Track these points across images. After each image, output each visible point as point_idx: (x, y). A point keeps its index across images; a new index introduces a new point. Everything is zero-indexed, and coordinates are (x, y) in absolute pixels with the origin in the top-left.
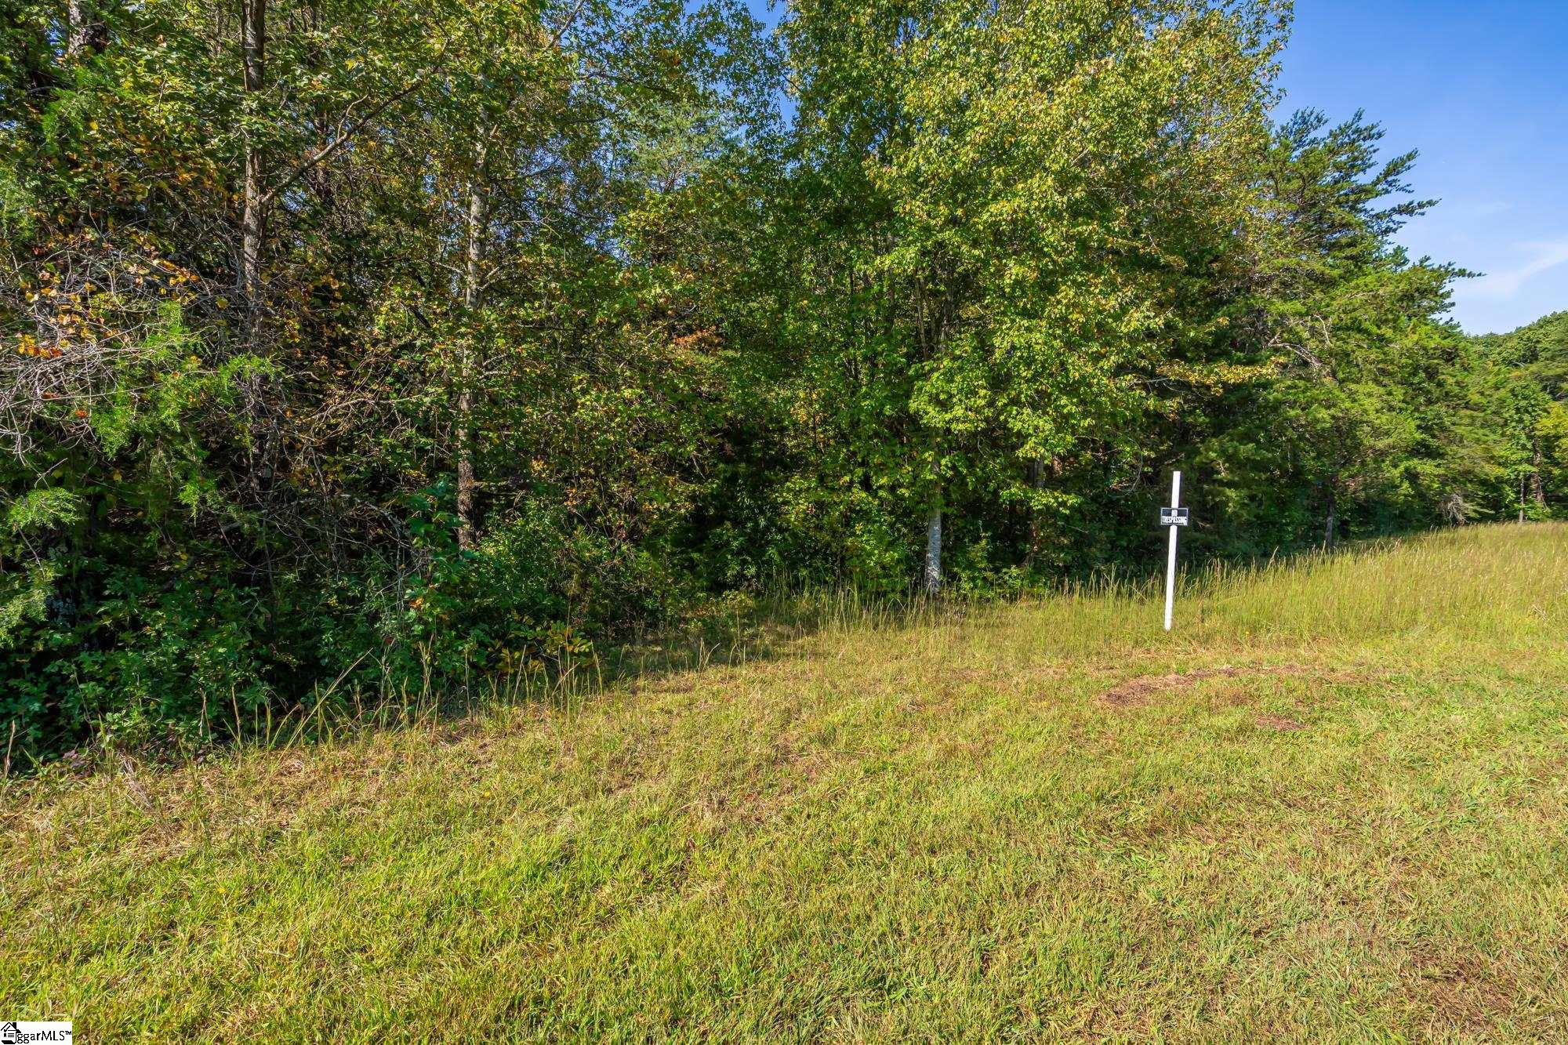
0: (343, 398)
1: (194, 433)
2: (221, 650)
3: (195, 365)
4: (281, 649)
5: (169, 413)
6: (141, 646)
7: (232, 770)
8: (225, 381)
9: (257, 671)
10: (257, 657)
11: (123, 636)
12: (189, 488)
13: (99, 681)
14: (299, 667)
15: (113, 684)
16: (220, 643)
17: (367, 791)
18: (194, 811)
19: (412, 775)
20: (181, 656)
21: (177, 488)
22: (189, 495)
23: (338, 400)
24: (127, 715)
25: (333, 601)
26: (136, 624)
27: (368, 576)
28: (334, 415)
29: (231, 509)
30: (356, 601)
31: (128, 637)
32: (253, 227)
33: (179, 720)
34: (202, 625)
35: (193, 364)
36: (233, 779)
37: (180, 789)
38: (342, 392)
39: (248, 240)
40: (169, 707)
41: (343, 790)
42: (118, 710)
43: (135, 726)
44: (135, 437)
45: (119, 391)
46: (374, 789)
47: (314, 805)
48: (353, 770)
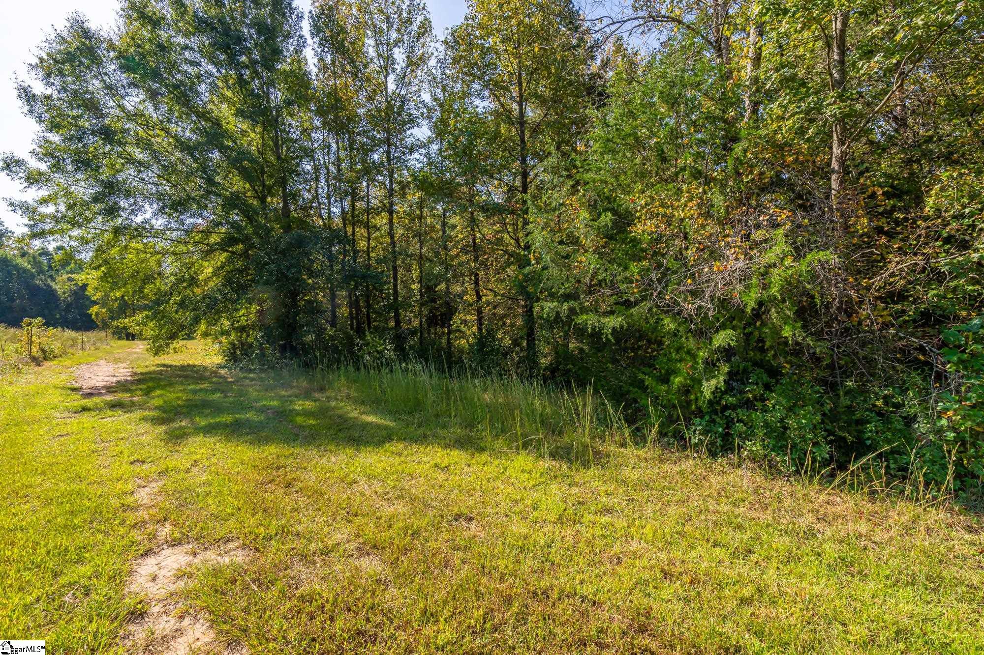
0: (898, 263)
1: (790, 298)
2: (804, 421)
3: (790, 261)
4: (841, 428)
5: (774, 290)
6: (765, 411)
7: (800, 490)
8: (804, 268)
9: (825, 438)
10: (826, 430)
11: (757, 404)
12: (787, 328)
13: (745, 425)
14: (852, 442)
15: (751, 427)
16: (805, 417)
17: (880, 535)
18: (775, 504)
19: (921, 541)
20: (782, 420)
21: (781, 328)
22: (787, 332)
23: (896, 264)
24: (754, 444)
25: (880, 403)
26: (763, 399)
27: (907, 389)
28: (892, 275)
29: (809, 341)
30: (898, 406)
31: (759, 405)
32: (837, 168)
33: (779, 454)
34: (795, 405)
35: (788, 262)
36: (799, 495)
37: (771, 490)
38: (897, 259)
39: (834, 177)
40: (774, 446)
41: (863, 527)
42: (751, 441)
43: (757, 450)
44: (761, 304)
45: (754, 281)
46: (886, 536)
47: (842, 529)
48: (874, 519)
